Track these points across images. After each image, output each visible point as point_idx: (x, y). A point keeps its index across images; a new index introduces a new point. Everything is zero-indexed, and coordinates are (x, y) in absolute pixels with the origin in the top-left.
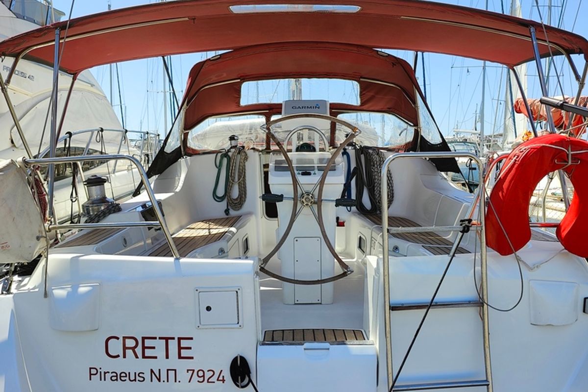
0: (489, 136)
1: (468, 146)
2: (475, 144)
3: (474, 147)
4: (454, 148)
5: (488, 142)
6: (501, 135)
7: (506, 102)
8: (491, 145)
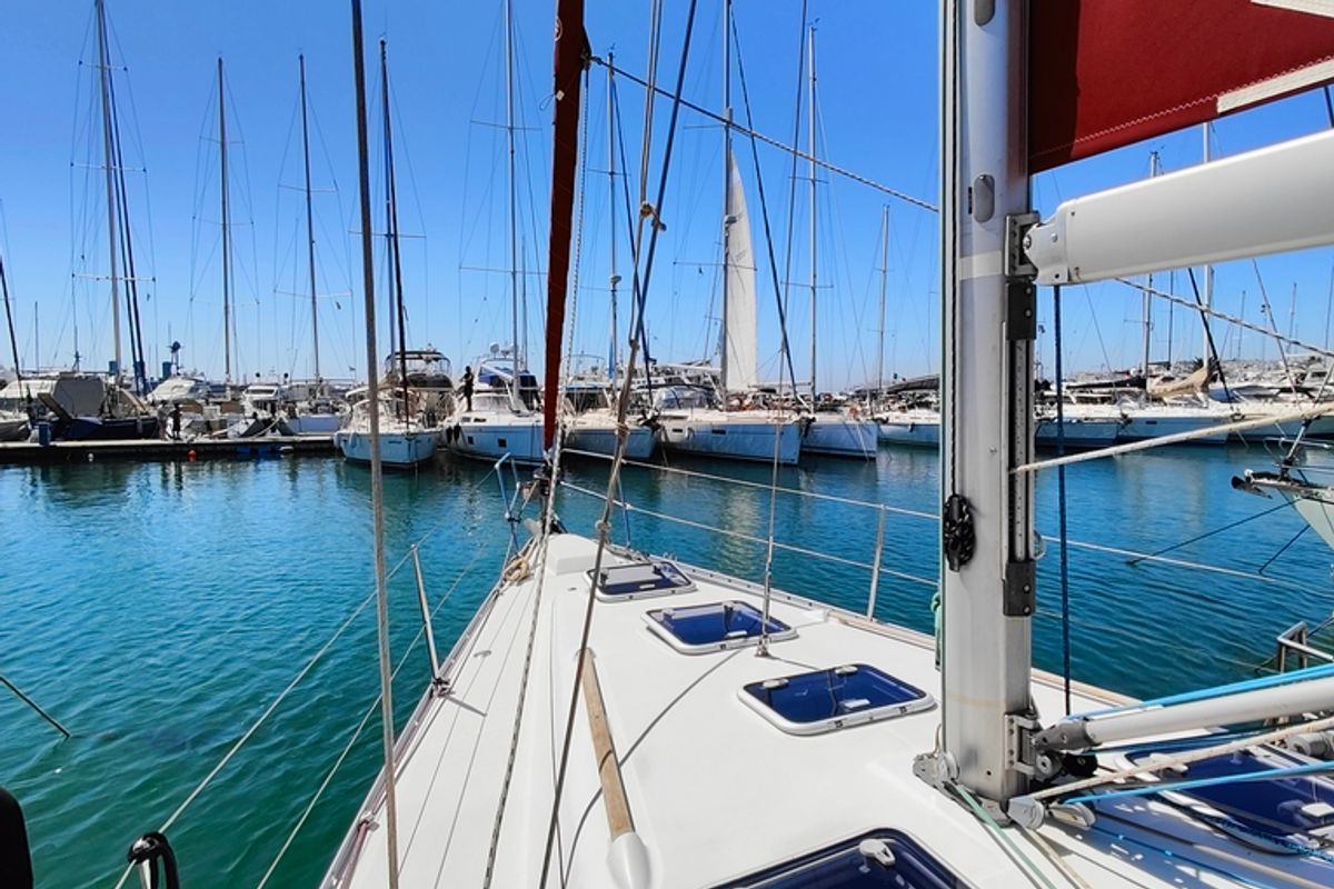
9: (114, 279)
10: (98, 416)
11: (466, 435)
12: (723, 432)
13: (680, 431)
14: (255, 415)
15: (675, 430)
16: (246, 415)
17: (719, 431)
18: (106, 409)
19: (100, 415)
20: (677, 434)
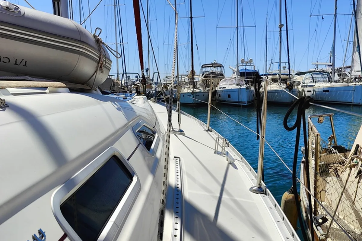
0: (340, 68)
1: (323, 74)
2: (328, 73)
3: (327, 75)
4: (312, 76)
5: (339, 72)
6: (350, 67)
7: (354, 42)
8: (342, 74)
9: (117, 44)
10: (109, 90)
11: (218, 93)
12: (328, 91)
13: (310, 91)
14: (156, 89)
15: (308, 91)
16: (152, 89)
17: (326, 91)
18: (112, 88)
19: (110, 90)
20: (309, 93)
